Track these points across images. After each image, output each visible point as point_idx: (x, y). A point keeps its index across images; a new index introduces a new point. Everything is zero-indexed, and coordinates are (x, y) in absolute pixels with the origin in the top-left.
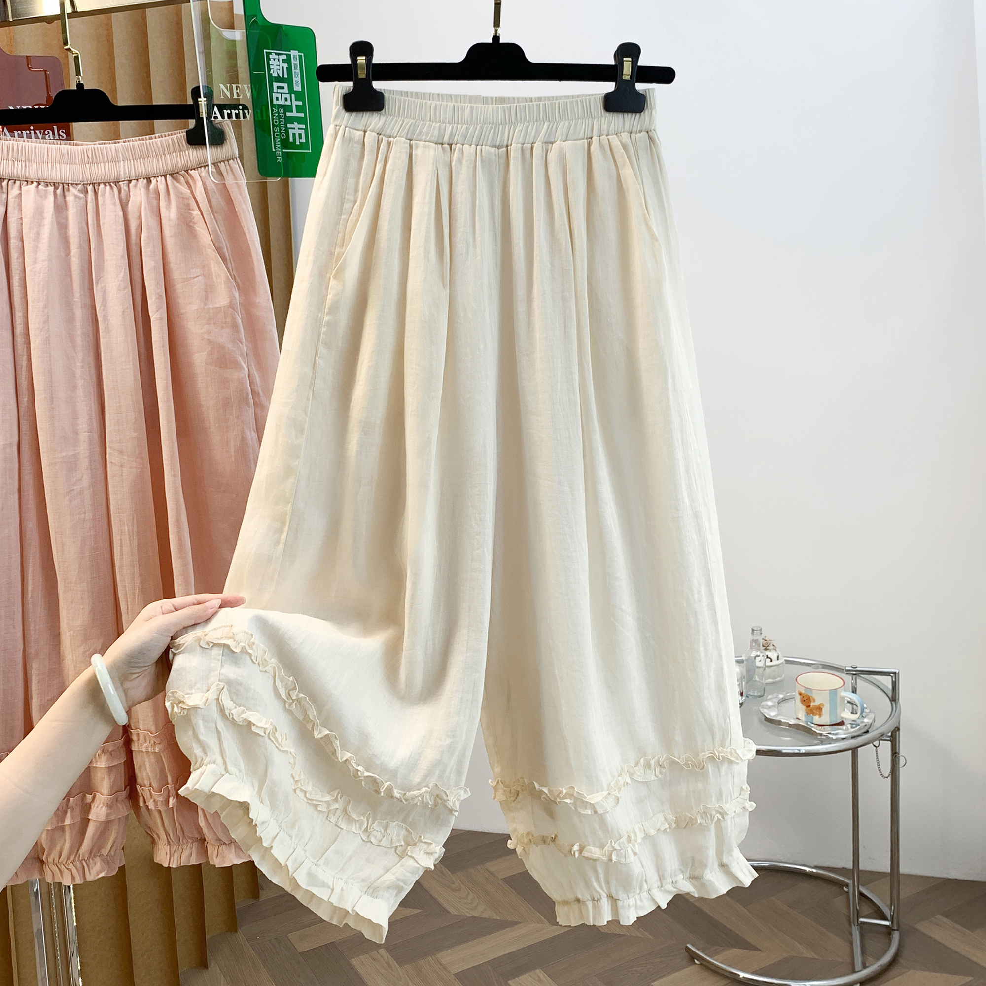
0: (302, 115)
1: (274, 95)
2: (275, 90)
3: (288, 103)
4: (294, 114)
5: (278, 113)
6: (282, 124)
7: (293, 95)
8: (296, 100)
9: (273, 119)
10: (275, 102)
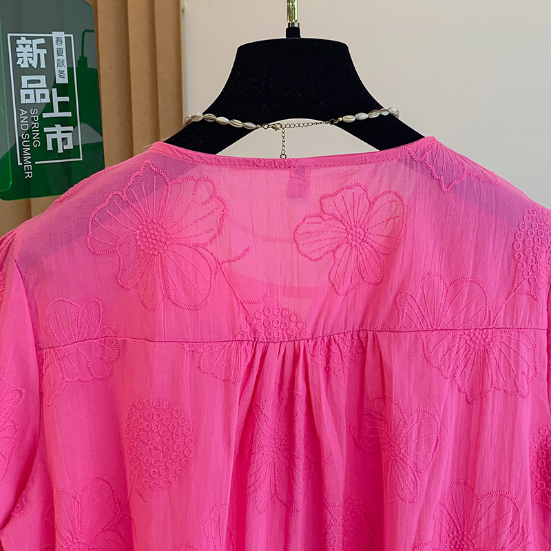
0: (69, 114)
1: (23, 93)
2: (24, 85)
3: (47, 100)
4: (56, 113)
5: (28, 114)
6: (35, 129)
7: (55, 91)
8: (59, 95)
9: (19, 124)
10: (23, 101)
